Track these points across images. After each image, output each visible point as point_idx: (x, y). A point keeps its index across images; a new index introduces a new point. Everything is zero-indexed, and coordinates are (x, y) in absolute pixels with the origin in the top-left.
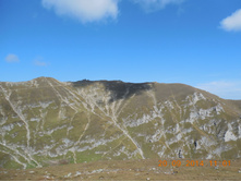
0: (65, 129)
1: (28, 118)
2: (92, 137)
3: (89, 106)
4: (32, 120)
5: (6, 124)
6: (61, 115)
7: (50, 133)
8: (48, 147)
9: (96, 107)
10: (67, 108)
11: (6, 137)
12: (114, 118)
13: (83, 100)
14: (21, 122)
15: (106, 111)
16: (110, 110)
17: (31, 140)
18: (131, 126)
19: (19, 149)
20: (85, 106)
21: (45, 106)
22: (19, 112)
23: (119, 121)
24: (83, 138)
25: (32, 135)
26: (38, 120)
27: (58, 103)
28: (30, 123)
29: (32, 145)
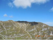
0: (15, 32)
2: (20, 34)
3: (20, 27)
4: (7, 29)
5: (1, 30)
6: (14, 29)
7: (11, 32)
8: (10, 36)
9: (21, 27)
10: (15, 27)
11: (1, 33)
12: (25, 30)
14: (5, 30)
15: (23, 28)
16: (24, 28)
17: (7, 34)
18: (29, 31)
19: (4, 36)
20: (19, 26)
21: (10, 26)
22: (4, 28)
24: (18, 34)
25: (7, 33)
26: (9, 29)
27: (13, 26)
28: (7, 30)
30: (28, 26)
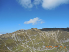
0: (43, 42)
1: (32, 39)
3: (47, 36)
4: (33, 40)
5: (27, 41)
6: (40, 38)
7: (38, 44)
8: (39, 48)
9: (49, 36)
10: (42, 36)
11: (28, 44)
13: (45, 34)
14: (30, 40)
17: (34, 46)
21: (35, 36)
23: (59, 41)
25: (34, 44)
26: (34, 40)
27: (39, 35)
29: (34, 47)
30: (58, 34)
